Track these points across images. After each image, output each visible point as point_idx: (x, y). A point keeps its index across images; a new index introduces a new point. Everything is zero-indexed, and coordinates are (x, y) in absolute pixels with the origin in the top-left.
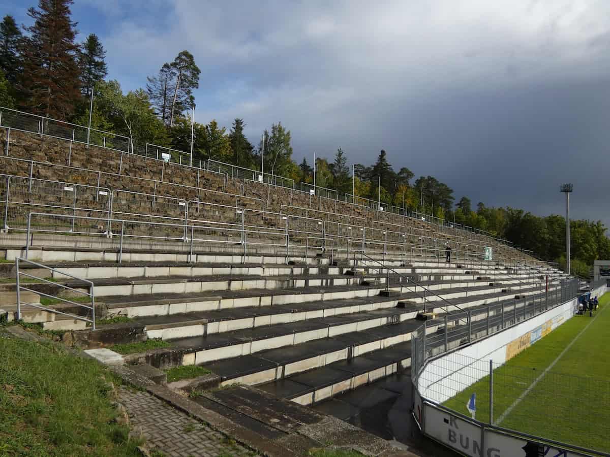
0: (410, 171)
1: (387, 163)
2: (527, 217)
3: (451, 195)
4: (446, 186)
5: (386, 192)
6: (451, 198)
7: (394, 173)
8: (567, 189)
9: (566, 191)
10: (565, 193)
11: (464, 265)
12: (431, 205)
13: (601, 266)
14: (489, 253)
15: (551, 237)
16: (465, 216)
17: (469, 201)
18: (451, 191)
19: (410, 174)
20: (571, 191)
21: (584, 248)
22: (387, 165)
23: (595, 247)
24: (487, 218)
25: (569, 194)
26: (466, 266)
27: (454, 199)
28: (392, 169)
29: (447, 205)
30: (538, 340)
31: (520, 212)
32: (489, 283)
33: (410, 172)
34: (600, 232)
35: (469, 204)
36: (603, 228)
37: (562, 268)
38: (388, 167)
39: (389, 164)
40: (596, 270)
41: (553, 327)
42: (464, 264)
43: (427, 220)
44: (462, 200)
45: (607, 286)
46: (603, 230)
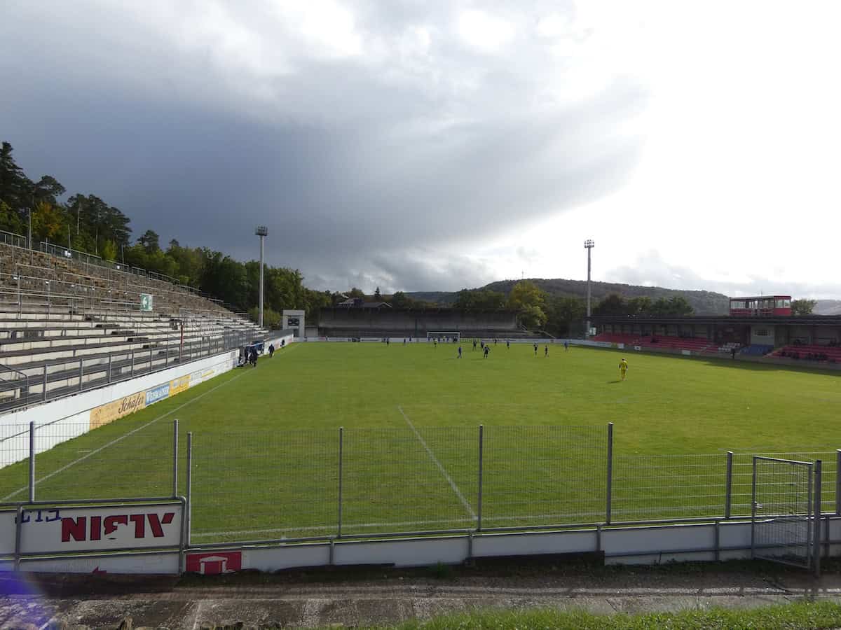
0: (59, 182)
1: (15, 163)
2: (225, 261)
3: (127, 225)
4: (120, 212)
5: (10, 208)
6: (127, 229)
7: (30, 182)
8: (262, 233)
9: (261, 235)
10: (259, 236)
11: (98, 317)
12: (94, 237)
13: (290, 316)
14: (147, 301)
15: (251, 286)
16: (147, 256)
17: (157, 236)
18: (128, 220)
19: (59, 188)
20: (266, 235)
21: (284, 298)
22: (15, 167)
23: (293, 296)
24: (177, 259)
25: (263, 237)
26: (103, 317)
27: (131, 231)
28: (23, 175)
29: (123, 238)
30: (162, 399)
31: (219, 254)
32: (127, 338)
33: (59, 184)
34: (298, 280)
35: (157, 240)
36: (301, 277)
37: (254, 319)
38: (17, 171)
39: (18, 166)
40: (285, 320)
41: (192, 383)
42: (99, 315)
43: (74, 256)
44: (147, 234)
45: (294, 336)
46: (302, 279)
